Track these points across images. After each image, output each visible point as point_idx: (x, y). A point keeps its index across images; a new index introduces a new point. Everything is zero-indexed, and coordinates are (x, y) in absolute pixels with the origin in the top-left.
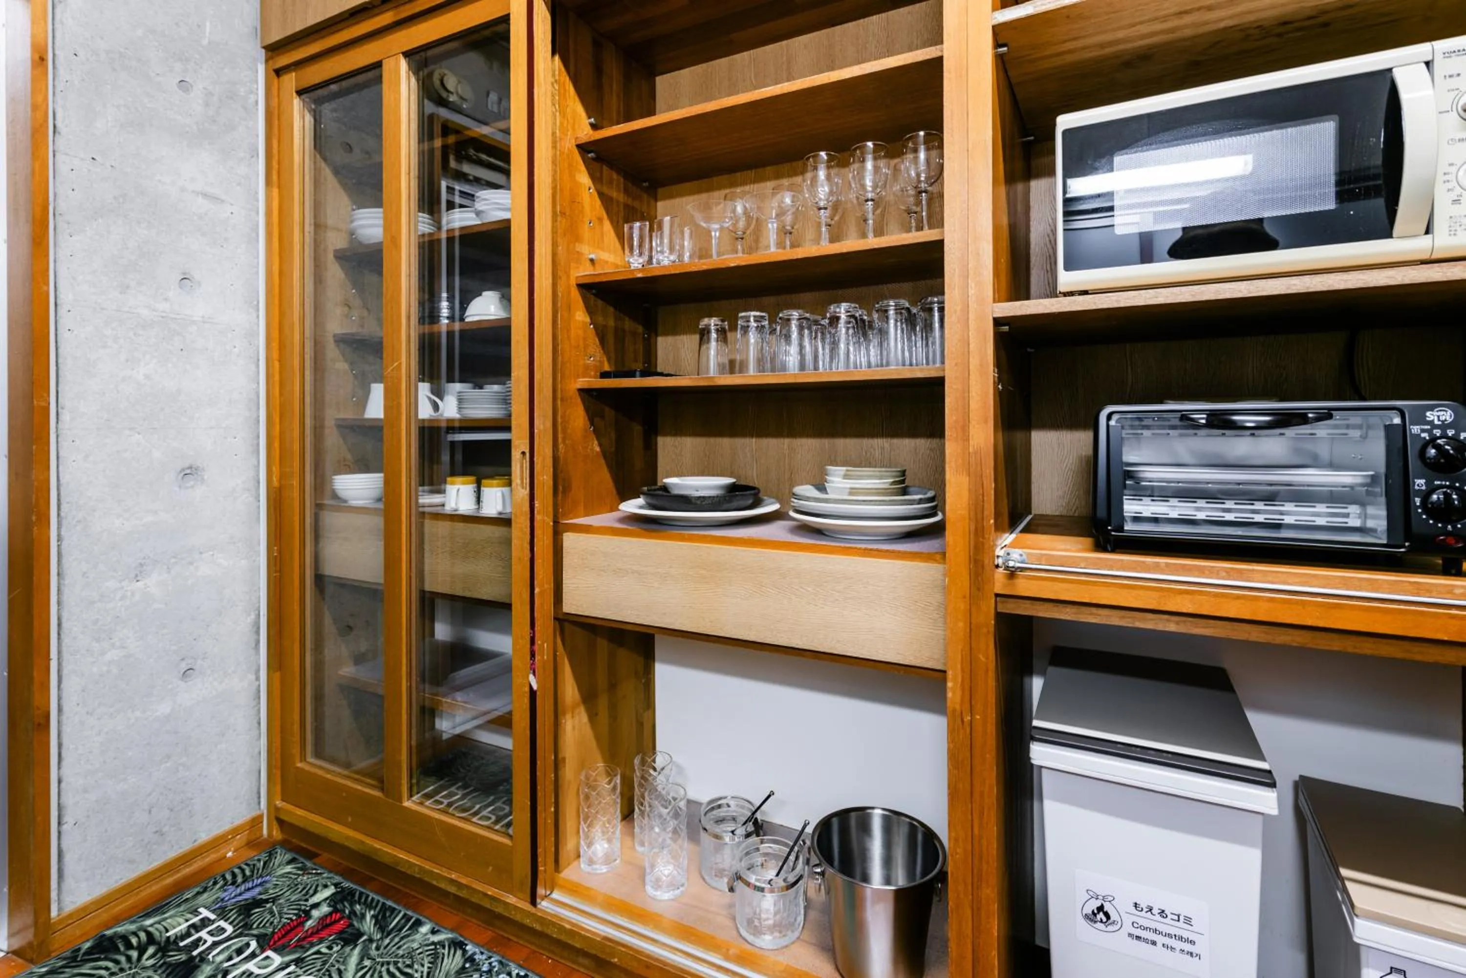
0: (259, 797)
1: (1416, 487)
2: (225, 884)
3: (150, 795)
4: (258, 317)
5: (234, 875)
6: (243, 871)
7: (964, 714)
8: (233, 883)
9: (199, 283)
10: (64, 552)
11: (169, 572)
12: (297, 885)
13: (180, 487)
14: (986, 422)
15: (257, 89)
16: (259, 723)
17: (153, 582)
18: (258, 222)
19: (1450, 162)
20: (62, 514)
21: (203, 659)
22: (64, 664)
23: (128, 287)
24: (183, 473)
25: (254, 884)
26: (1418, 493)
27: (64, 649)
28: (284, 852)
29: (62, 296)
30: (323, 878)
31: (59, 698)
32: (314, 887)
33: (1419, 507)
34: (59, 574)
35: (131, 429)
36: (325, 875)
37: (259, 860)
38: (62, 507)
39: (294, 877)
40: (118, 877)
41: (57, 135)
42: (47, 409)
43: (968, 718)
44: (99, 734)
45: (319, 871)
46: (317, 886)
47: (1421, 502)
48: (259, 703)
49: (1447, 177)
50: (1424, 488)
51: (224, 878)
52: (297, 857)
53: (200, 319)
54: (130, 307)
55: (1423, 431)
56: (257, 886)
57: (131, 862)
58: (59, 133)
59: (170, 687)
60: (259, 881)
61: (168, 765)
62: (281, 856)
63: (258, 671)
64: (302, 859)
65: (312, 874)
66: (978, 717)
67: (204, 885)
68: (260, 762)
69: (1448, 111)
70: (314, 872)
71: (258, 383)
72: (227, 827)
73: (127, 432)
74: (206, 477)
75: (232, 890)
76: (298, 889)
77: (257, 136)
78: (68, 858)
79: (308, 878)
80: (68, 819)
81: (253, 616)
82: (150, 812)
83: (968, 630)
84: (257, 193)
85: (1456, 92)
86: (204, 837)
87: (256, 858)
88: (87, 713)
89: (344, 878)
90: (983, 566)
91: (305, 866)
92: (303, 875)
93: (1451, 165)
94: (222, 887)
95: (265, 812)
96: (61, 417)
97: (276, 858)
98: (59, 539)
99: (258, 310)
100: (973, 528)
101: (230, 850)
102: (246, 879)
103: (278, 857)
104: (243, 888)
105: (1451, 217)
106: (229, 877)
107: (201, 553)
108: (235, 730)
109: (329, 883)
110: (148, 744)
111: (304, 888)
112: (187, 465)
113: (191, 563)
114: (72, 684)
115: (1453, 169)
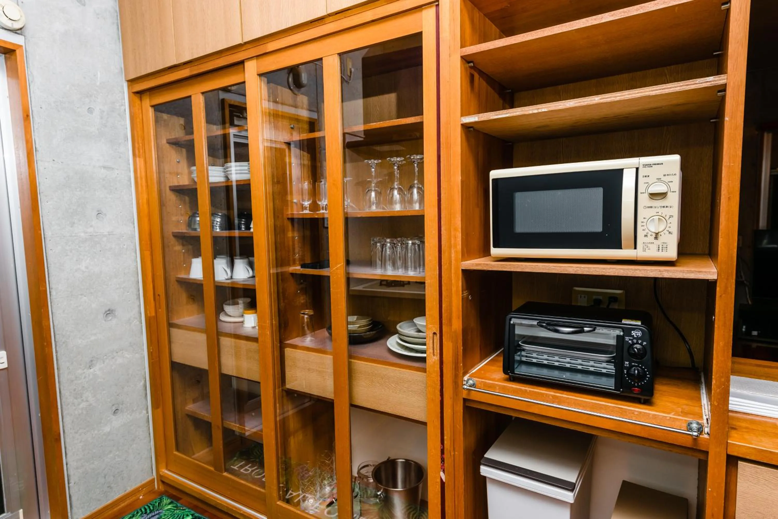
0: (152, 470)
1: (625, 365)
2: (142, 513)
3: (104, 470)
4: (134, 227)
5: (146, 510)
6: (149, 507)
7: (451, 452)
8: (146, 513)
9: (105, 215)
10: (59, 358)
11: (104, 363)
12: (174, 514)
13: (105, 321)
14: (459, 318)
15: (125, 103)
16: (150, 434)
17: (97, 369)
18: (130, 176)
19: (644, 217)
20: (56, 340)
21: (122, 404)
22: (64, 410)
23: (74, 223)
24: (106, 314)
25: (155, 514)
26: (626, 368)
27: (63, 404)
28: (167, 498)
29: (46, 234)
30: (186, 511)
31: (63, 427)
32: (182, 516)
33: (625, 374)
34: (57, 369)
35: (81, 295)
36: (187, 510)
37: (156, 502)
38: (56, 337)
39: (173, 511)
40: (94, 507)
41: (37, 152)
42: (46, 291)
43: (452, 453)
44: (81, 442)
45: (184, 508)
46: (184, 516)
47: (627, 372)
48: (149, 424)
49: (643, 224)
50: (628, 366)
51: (141, 511)
52: (173, 501)
53: (107, 234)
54: (76, 233)
55: (630, 340)
56: (157, 514)
57: (99, 500)
58: (38, 151)
59: (109, 418)
60: (157, 512)
61: (111, 455)
62: (166, 501)
63: (147, 409)
64: (175, 502)
65: (181, 509)
66: (457, 453)
67: (132, 513)
68: (151, 453)
69: (644, 193)
70: (182, 508)
71: (137, 262)
72: (139, 485)
73: (80, 296)
74: (116, 314)
75: (145, 516)
76: (175, 516)
77: (127, 129)
78: (73, 499)
79: (179, 511)
80: (72, 481)
81: (143, 382)
82: (105, 478)
83: (452, 414)
84: (129, 160)
85: (648, 184)
86: (129, 489)
87: (154, 501)
88: (75, 433)
89: (195, 512)
90: (458, 385)
91: (177, 505)
92: (177, 510)
93: (644, 218)
94: (141, 515)
95: (156, 477)
96: (52, 293)
97: (163, 501)
98: (56, 352)
99: (134, 224)
100: (454, 367)
101: (141, 496)
102: (151, 511)
103: (164, 501)
104: (150, 515)
105: (644, 243)
106: (143, 510)
107: (117, 352)
108: (139, 438)
109: (189, 514)
110: (102, 446)
111: (178, 516)
112: (107, 309)
113: (113, 358)
114: (68, 420)
115: (645, 220)
